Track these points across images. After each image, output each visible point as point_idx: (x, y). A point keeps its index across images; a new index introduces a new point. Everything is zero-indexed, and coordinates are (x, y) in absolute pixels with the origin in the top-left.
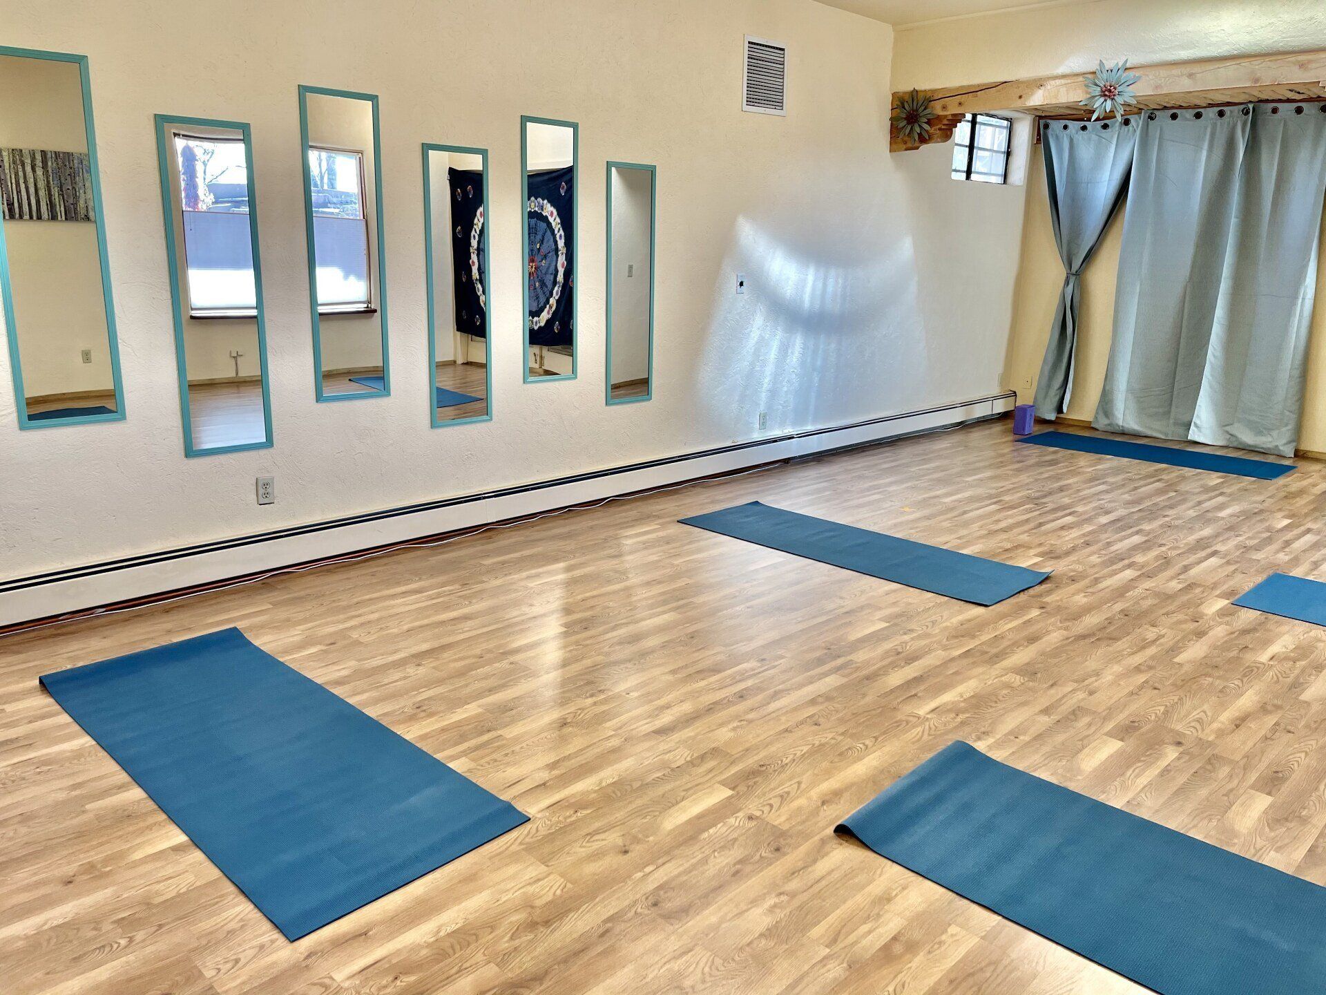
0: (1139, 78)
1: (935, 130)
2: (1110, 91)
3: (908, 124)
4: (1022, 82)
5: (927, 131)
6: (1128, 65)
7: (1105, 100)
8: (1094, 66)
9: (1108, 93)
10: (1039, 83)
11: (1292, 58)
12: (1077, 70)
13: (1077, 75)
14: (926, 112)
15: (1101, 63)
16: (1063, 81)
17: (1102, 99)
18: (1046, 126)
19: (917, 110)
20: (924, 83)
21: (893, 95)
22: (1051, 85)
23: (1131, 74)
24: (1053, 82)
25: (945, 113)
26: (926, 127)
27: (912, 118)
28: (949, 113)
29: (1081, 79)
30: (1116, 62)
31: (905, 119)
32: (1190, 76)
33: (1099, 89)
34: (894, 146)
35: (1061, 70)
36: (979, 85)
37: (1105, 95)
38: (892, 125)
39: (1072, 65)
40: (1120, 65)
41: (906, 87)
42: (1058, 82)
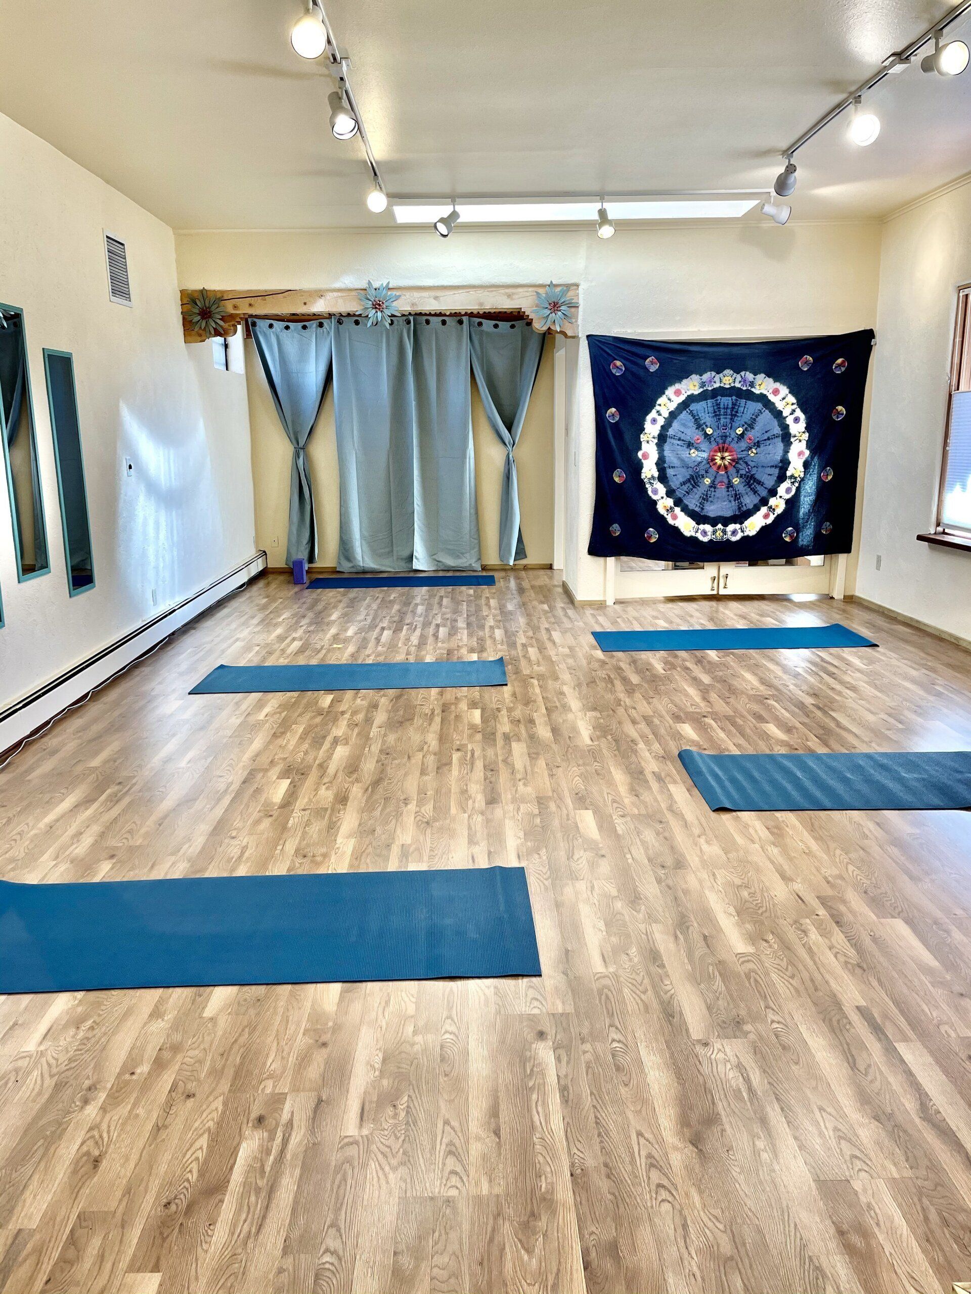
0: (400, 296)
1: (229, 326)
2: (379, 305)
3: (203, 318)
4: (304, 292)
5: (221, 327)
6: (391, 286)
7: (377, 312)
8: (364, 285)
9: (377, 306)
10: (320, 294)
11: (502, 291)
12: (351, 286)
13: (351, 290)
14: (218, 310)
15: (369, 283)
16: (340, 294)
17: (374, 311)
18: (254, 324)
19: (209, 308)
20: (215, 283)
21: (182, 292)
22: (330, 296)
23: (394, 293)
24: (331, 294)
25: (238, 312)
26: (221, 323)
27: (206, 314)
28: (240, 312)
29: (354, 293)
30: (381, 283)
31: (199, 314)
32: (436, 298)
33: (371, 303)
34: (189, 338)
35: (338, 285)
36: (266, 291)
37: (376, 308)
38: (184, 319)
39: (346, 282)
40: (384, 285)
41: (196, 285)
42: (336, 294)
